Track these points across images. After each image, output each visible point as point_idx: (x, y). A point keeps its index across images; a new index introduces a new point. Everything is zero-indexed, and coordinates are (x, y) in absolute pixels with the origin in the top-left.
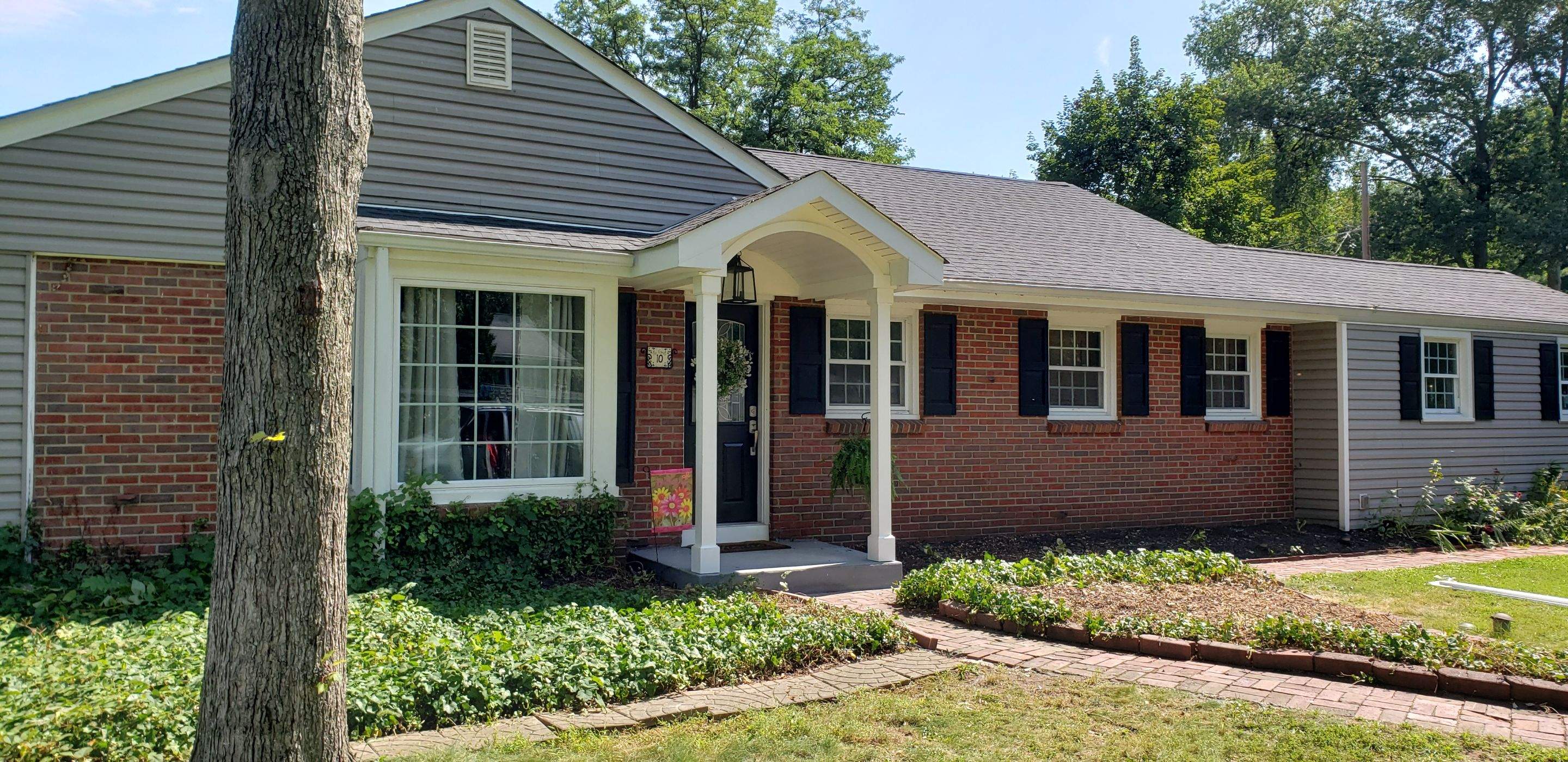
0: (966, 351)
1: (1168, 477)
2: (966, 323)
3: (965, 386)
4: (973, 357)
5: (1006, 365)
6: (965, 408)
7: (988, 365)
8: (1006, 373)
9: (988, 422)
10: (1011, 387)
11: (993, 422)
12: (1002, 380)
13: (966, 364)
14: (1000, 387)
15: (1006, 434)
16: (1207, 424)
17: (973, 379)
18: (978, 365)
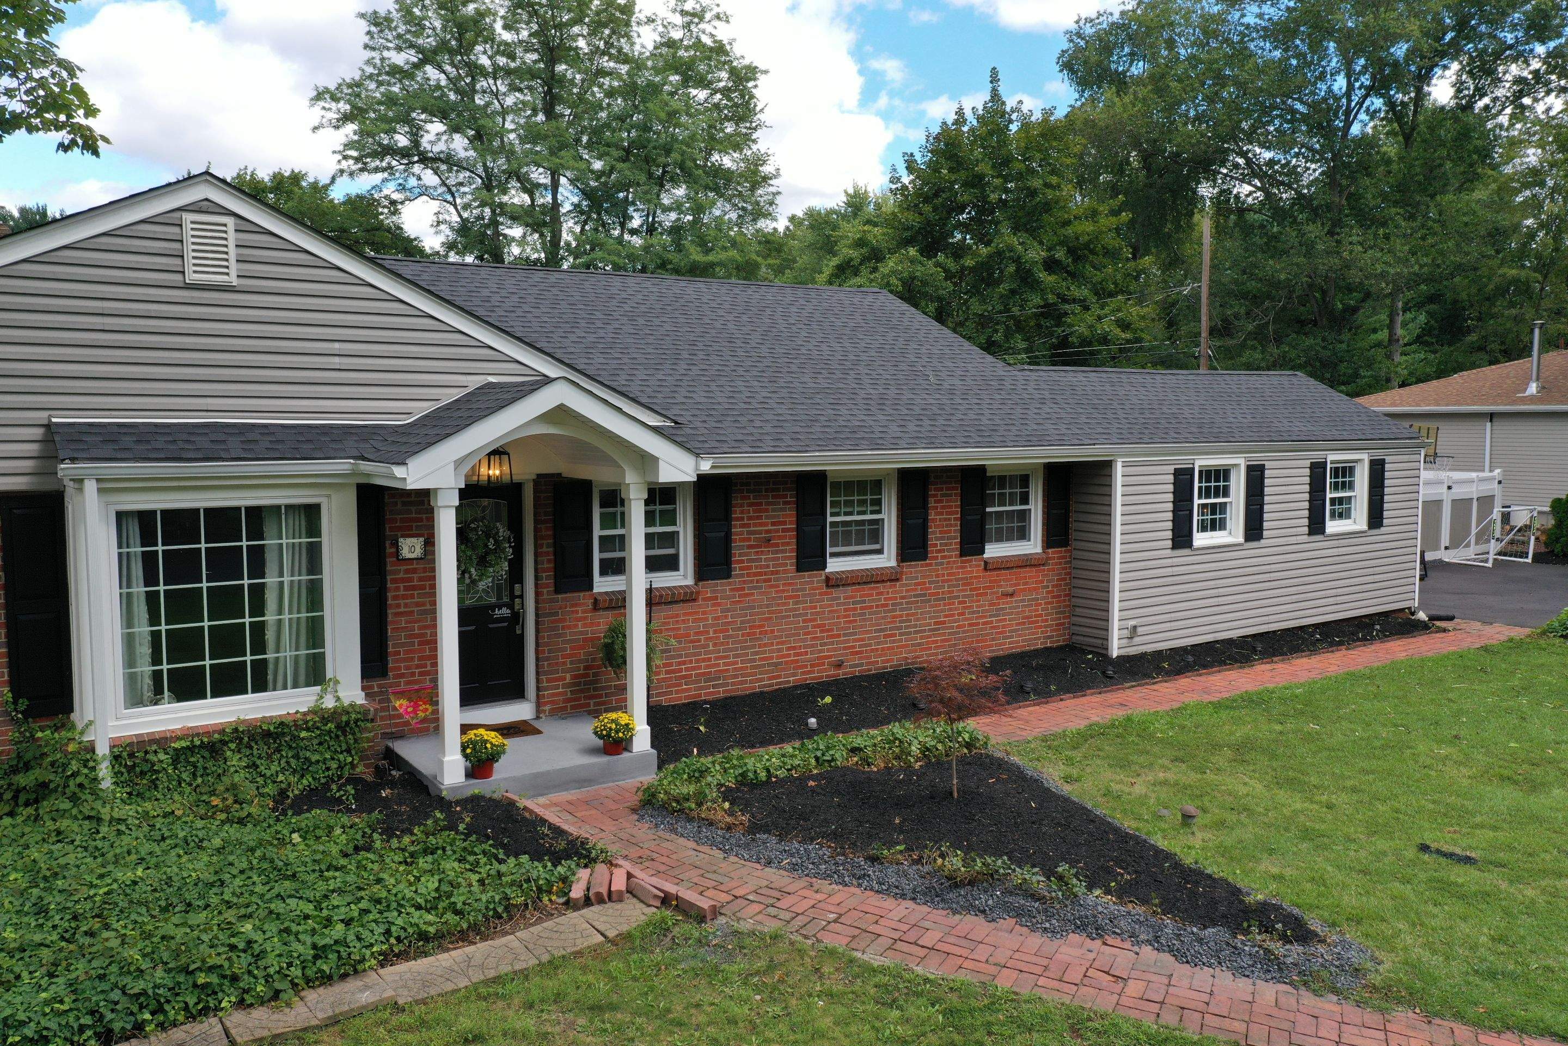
0: (742, 512)
1: (946, 616)
2: (742, 485)
3: (741, 547)
4: (750, 518)
5: (784, 523)
7: (766, 524)
8: (784, 530)
9: (765, 581)
10: (788, 544)
11: (769, 580)
12: (780, 537)
13: (743, 526)
14: (777, 545)
15: (783, 591)
16: (986, 563)
17: (749, 539)
18: (755, 525)
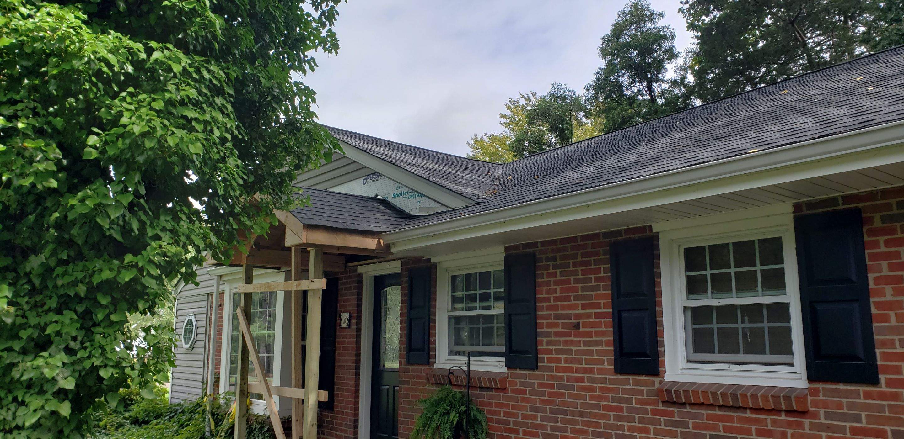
0: (548, 292)
2: (548, 259)
3: (549, 334)
4: (556, 299)
5: (598, 306)
6: (550, 360)
7: (575, 307)
8: (597, 315)
9: (578, 380)
10: (603, 334)
11: (581, 380)
12: (593, 325)
13: (549, 308)
14: (589, 334)
15: (600, 398)
17: (556, 325)
18: (563, 308)
